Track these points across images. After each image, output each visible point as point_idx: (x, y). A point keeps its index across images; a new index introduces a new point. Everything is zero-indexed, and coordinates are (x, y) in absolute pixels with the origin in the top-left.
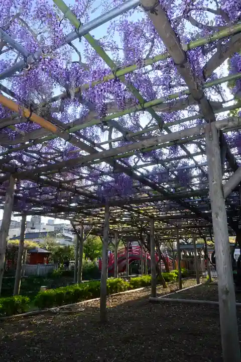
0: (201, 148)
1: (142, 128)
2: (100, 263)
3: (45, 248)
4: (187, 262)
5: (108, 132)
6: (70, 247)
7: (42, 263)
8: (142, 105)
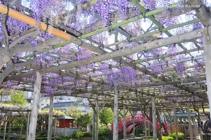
0: (197, 45)
1: (144, 31)
2: (112, 126)
3: (70, 116)
4: (183, 128)
5: (114, 35)
6: (89, 114)
7: (68, 127)
8: (144, 14)
